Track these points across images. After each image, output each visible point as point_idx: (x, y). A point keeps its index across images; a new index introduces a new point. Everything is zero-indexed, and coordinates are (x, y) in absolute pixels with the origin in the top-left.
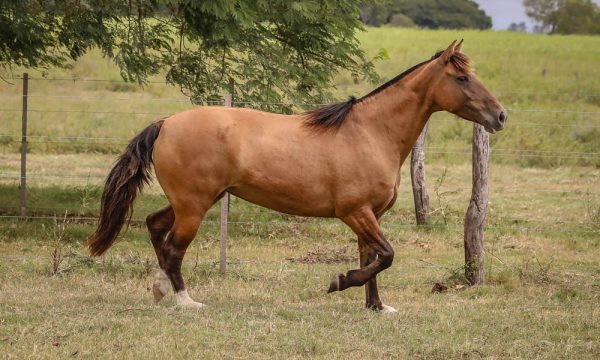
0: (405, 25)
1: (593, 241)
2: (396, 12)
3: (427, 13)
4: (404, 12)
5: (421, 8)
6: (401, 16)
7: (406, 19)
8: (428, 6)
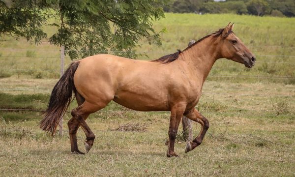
0: (279, 16)
1: (271, 120)
2: (274, 9)
3: (290, 10)
4: (278, 9)
5: (287, 7)
6: (276, 11)
7: (279, 12)
8: (290, 6)
